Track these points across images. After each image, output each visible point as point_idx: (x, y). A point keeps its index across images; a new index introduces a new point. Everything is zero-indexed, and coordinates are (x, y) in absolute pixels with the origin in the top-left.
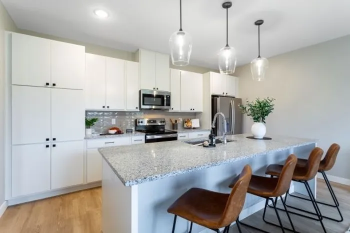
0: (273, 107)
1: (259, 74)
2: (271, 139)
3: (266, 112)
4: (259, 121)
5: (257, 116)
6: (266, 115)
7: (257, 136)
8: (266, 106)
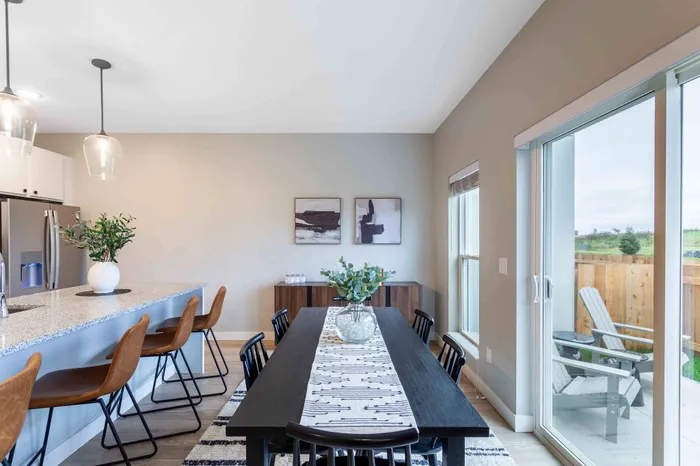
0: (134, 232)
1: (103, 164)
2: (129, 291)
3: (117, 241)
4: (103, 260)
5: (97, 251)
6: (117, 248)
7: (101, 290)
8: (119, 231)
